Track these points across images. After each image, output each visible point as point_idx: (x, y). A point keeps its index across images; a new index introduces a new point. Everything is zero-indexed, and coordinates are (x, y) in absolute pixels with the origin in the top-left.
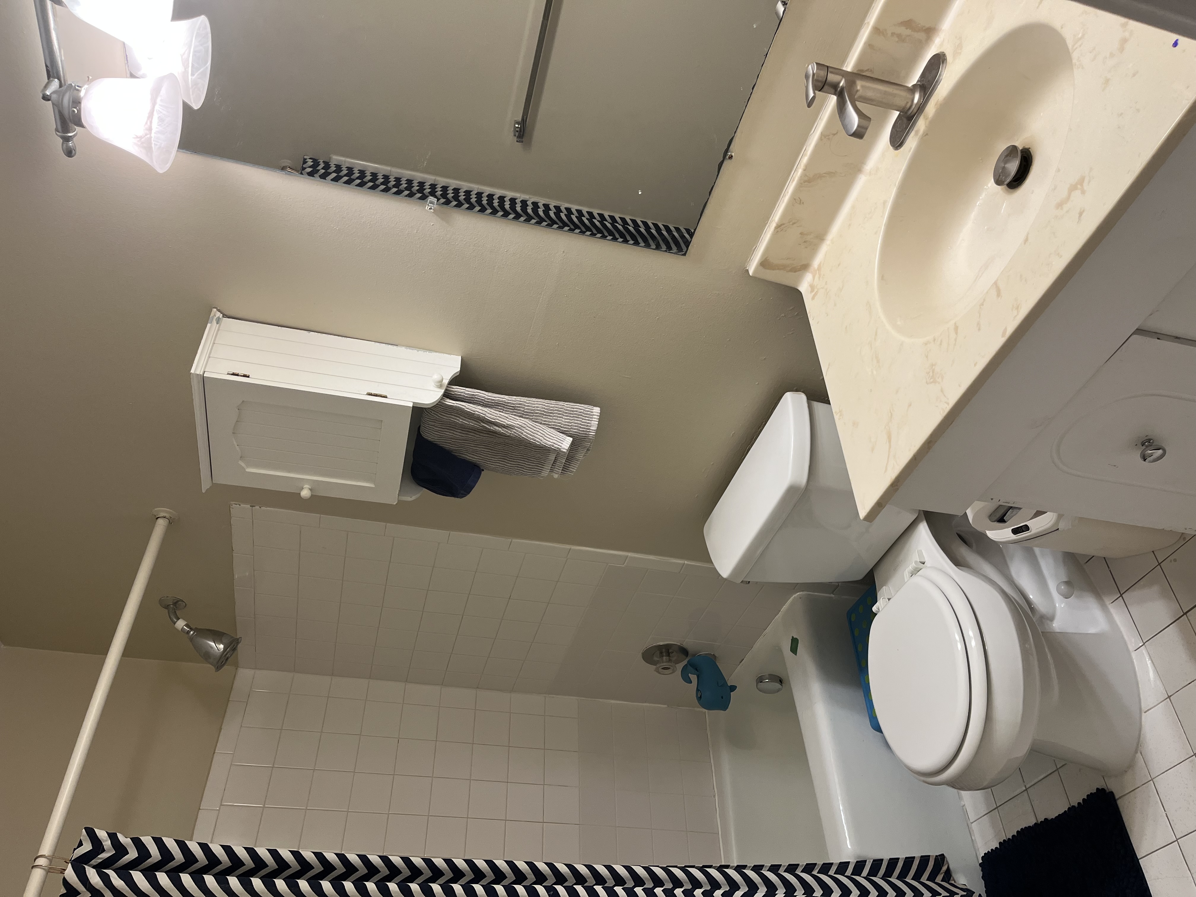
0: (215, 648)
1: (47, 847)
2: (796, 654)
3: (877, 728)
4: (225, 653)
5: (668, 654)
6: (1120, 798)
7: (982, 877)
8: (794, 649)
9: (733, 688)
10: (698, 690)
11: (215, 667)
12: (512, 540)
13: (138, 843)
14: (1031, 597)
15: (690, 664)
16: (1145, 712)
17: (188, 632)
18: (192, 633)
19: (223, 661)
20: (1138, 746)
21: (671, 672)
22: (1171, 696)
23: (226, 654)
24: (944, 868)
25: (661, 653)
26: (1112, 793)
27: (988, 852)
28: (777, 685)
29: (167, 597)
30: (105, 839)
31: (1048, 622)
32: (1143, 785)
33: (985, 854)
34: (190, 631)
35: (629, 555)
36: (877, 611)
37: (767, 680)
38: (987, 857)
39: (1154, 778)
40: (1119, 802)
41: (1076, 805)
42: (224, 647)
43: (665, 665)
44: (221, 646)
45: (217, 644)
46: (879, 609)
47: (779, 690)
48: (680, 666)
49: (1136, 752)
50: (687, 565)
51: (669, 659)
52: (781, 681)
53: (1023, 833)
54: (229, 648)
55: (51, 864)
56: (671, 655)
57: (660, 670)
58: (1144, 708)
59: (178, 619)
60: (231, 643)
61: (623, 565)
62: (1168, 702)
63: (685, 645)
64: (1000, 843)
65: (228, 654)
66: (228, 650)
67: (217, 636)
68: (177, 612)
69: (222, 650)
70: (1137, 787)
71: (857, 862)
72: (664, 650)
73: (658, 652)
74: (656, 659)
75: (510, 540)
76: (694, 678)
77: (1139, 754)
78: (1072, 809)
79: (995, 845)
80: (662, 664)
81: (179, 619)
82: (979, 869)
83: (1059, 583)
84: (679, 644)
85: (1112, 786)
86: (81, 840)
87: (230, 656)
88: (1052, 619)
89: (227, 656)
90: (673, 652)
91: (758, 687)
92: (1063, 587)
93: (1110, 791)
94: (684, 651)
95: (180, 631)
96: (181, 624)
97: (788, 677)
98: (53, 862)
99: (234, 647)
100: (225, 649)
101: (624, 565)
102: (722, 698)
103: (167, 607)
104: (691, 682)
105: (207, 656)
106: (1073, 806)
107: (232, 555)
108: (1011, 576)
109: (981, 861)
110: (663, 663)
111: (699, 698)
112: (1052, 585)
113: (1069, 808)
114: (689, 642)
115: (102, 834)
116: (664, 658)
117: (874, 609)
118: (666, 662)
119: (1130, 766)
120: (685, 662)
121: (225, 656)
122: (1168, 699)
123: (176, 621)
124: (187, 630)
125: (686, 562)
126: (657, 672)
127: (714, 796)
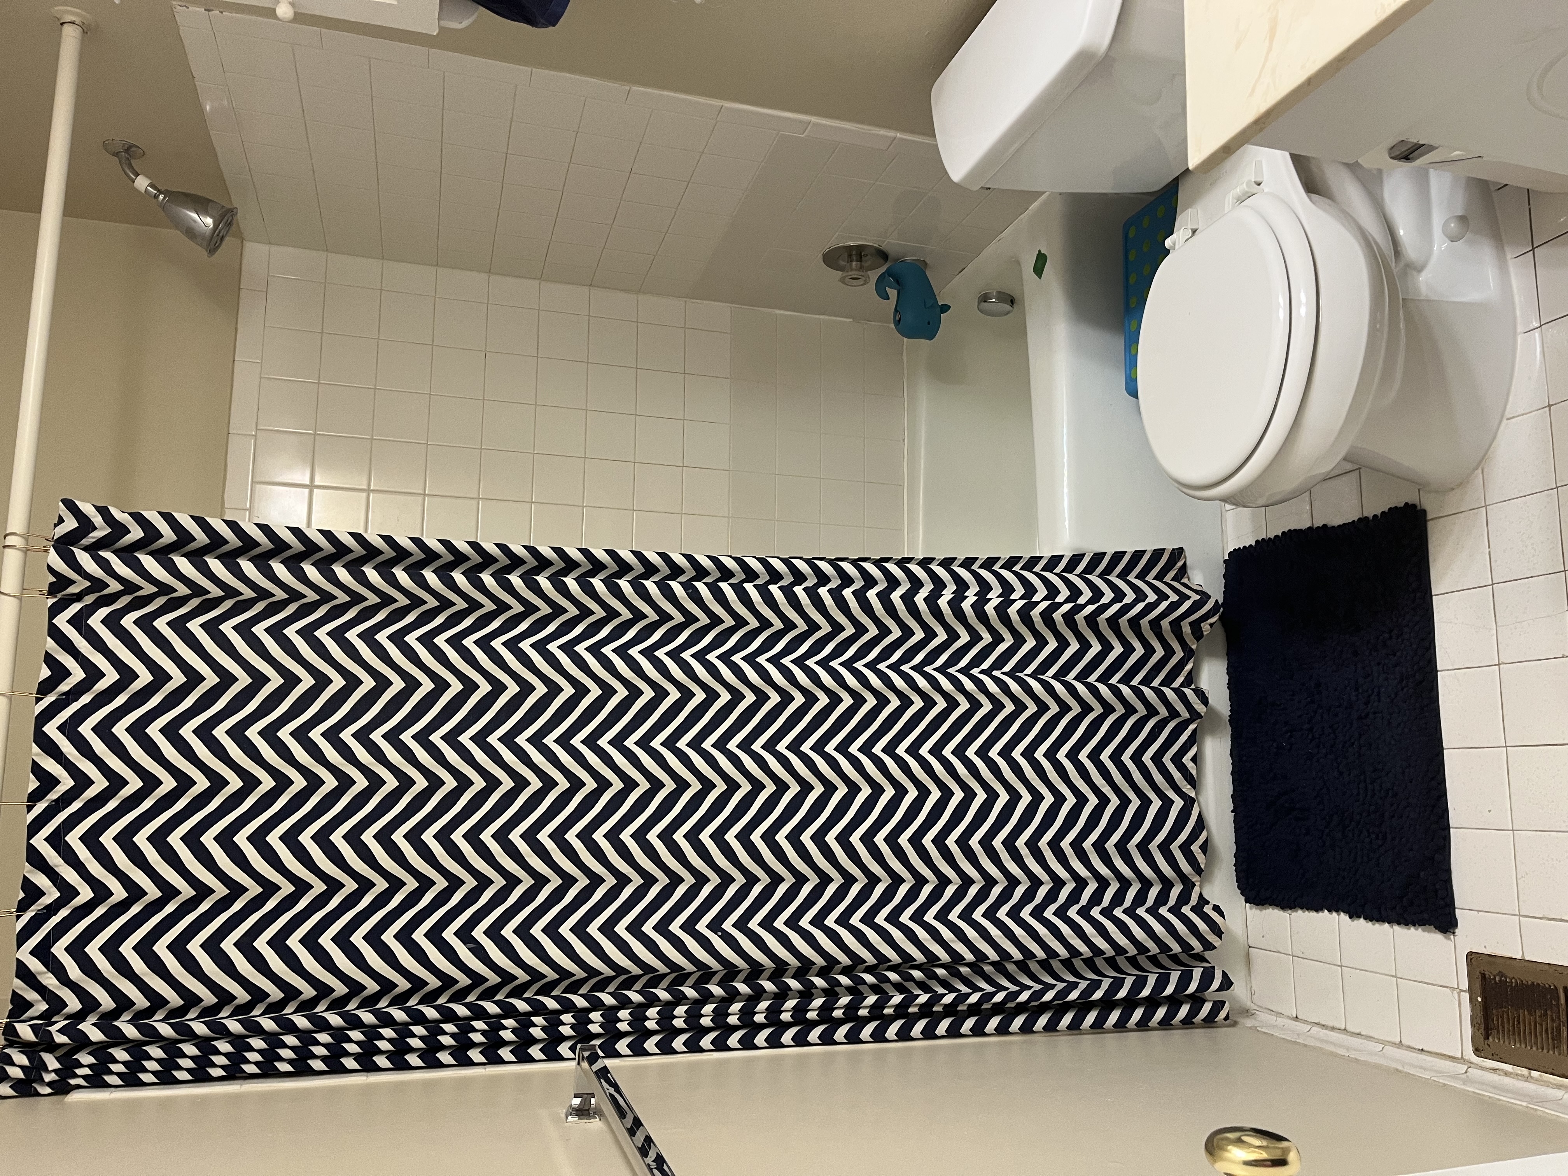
0: (199, 223)
1: (17, 521)
2: (1040, 278)
3: (1133, 392)
4: (217, 231)
5: (860, 258)
6: (1432, 519)
7: (1224, 576)
8: (1039, 270)
9: (945, 308)
10: (896, 311)
11: (207, 251)
12: (630, 88)
13: (138, 518)
14: (1402, 232)
15: (888, 273)
16: (1508, 419)
17: (156, 197)
18: (161, 197)
19: (216, 243)
20: (1482, 460)
21: (861, 283)
22: (1552, 405)
23: (220, 232)
24: (1180, 564)
25: (850, 256)
26: (1424, 512)
27: (1239, 548)
28: (1007, 307)
29: (113, 140)
30: (93, 514)
31: (1415, 273)
32: (1470, 510)
33: (1235, 550)
34: (159, 195)
35: (813, 120)
36: (1171, 247)
37: (994, 300)
38: (1236, 555)
39: (1489, 505)
40: (1430, 525)
41: (1371, 517)
42: (214, 222)
43: (854, 274)
44: (209, 221)
45: (202, 216)
46: (1174, 244)
47: (1008, 313)
48: (874, 275)
49: (1476, 468)
50: (900, 139)
51: (861, 265)
52: (1012, 302)
53: (1290, 535)
54: (222, 223)
55: (27, 543)
56: (863, 259)
57: (847, 279)
58: (1508, 414)
59: (137, 175)
60: (223, 217)
61: (803, 134)
62: (1545, 412)
63: (884, 247)
64: (1257, 542)
65: (222, 231)
66: (220, 226)
67: (201, 204)
68: (133, 162)
69: (212, 226)
70: (1461, 511)
71: (1074, 555)
72: (854, 252)
73: (846, 255)
74: (842, 263)
75: (628, 88)
76: (893, 293)
77: (1480, 470)
78: (1363, 520)
79: (1250, 541)
80: (850, 273)
81: (139, 175)
82: (1222, 566)
83: (1449, 219)
84: (877, 245)
85: (1429, 504)
86: (59, 515)
87: (225, 233)
88: (1420, 269)
89: (221, 235)
90: (867, 255)
91: (980, 307)
92: (1453, 225)
93: (1423, 507)
94: (883, 255)
95: (144, 192)
96: (142, 183)
97: (1023, 297)
98: (30, 541)
99: (229, 222)
100: (216, 226)
101: (805, 134)
102: (929, 323)
103: (116, 154)
104: (888, 298)
105: (191, 232)
106: (1367, 518)
107: (195, 84)
108: (1383, 198)
109: (1227, 557)
110: (852, 270)
111: (897, 323)
112: (1438, 219)
113: (1359, 519)
114: (891, 243)
115: (87, 509)
116: (854, 263)
117: (1168, 243)
118: (856, 270)
119: (1462, 483)
120: (883, 269)
121: (218, 235)
122: (1548, 408)
123: (134, 177)
124: (152, 192)
125: (898, 135)
126: (842, 282)
127: (904, 440)
